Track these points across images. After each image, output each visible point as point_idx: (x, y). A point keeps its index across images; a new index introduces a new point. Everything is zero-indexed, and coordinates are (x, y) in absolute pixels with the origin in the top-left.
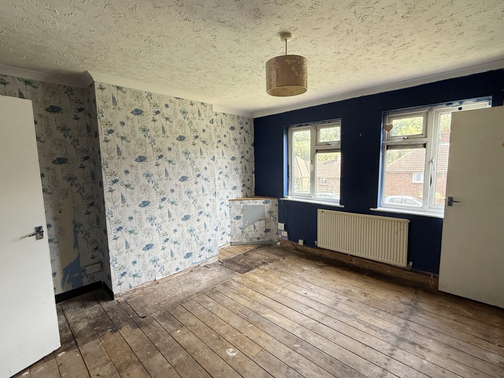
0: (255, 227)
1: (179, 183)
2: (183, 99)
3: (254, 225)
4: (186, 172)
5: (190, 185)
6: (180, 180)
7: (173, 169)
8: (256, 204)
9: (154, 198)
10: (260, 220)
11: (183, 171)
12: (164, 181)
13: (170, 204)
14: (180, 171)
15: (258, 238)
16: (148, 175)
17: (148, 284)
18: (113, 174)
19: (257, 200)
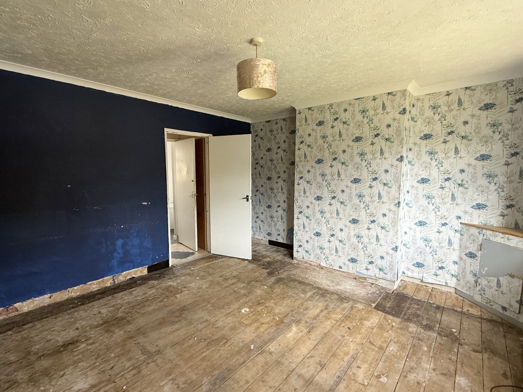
0: (499, 284)
1: (350, 184)
2: (364, 98)
3: (498, 280)
4: (359, 174)
5: (363, 188)
6: (351, 182)
7: (345, 171)
8: (508, 243)
9: (327, 195)
10: (512, 276)
11: (356, 173)
12: (336, 181)
13: (339, 203)
14: (353, 173)
15: (504, 309)
16: (323, 175)
17: (315, 264)
18: (301, 172)
19: (511, 237)
